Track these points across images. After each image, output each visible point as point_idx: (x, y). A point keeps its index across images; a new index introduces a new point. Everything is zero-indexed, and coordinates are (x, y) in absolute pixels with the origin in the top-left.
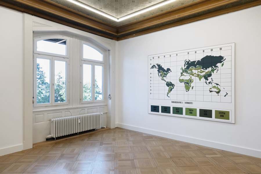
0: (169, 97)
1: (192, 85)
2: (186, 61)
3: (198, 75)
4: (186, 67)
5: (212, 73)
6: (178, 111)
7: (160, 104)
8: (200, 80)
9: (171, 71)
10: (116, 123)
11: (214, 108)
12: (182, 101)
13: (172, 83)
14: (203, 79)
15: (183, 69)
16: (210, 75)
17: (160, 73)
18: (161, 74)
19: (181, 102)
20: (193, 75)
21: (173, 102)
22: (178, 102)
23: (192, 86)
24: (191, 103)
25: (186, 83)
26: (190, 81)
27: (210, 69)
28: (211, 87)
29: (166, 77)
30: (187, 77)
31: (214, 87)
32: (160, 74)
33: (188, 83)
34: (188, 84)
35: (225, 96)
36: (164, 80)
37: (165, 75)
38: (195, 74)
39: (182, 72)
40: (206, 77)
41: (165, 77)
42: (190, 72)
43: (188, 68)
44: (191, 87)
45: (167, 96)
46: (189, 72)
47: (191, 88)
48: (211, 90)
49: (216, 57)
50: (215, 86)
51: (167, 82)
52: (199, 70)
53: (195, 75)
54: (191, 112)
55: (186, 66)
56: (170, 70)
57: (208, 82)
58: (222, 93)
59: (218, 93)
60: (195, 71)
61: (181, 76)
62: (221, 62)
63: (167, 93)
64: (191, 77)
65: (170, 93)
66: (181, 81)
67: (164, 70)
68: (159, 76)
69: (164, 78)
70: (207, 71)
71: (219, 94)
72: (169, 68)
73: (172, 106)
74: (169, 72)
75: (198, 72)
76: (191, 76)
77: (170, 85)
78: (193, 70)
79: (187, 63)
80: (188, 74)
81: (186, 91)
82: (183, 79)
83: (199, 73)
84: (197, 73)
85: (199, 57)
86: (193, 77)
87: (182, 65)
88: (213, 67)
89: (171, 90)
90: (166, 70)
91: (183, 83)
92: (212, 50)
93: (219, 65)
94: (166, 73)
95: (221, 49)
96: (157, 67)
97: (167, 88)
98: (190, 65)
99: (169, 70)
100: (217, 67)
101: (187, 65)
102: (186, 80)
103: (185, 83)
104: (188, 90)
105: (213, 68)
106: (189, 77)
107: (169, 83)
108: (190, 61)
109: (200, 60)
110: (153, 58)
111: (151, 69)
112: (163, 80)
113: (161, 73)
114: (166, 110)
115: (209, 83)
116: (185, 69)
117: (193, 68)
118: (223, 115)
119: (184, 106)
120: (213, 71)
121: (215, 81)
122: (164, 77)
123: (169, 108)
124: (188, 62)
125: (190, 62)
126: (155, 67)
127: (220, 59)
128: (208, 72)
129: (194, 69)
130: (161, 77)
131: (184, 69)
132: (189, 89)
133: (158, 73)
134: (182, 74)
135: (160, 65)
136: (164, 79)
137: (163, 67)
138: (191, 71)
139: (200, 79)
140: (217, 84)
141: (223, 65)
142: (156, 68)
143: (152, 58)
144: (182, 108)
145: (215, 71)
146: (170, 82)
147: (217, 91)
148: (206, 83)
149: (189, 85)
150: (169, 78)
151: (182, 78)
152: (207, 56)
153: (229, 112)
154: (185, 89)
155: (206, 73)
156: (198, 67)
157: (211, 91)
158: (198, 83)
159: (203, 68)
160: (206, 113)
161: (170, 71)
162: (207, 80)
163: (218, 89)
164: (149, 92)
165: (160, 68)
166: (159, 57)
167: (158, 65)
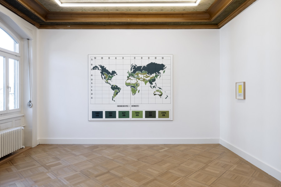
0: (114, 101)
1: (138, 88)
2: (133, 66)
3: (144, 80)
4: (132, 71)
5: (156, 79)
6: (124, 114)
7: (104, 109)
8: (146, 85)
9: (117, 74)
10: (38, 138)
11: (157, 109)
12: (128, 105)
13: (117, 86)
14: (148, 84)
15: (129, 73)
16: (154, 80)
17: (104, 75)
18: (104, 77)
19: (127, 106)
20: (139, 79)
21: (118, 106)
22: (124, 106)
23: (138, 90)
24: (137, 106)
25: (133, 87)
26: (137, 85)
27: (154, 75)
28: (155, 91)
29: (111, 79)
30: (133, 81)
31: (157, 91)
32: (103, 76)
33: (134, 87)
34: (134, 88)
35: (166, 98)
36: (109, 83)
37: (110, 78)
38: (141, 78)
39: (129, 76)
40: (152, 81)
41: (110, 79)
42: (137, 76)
43: (134, 72)
44: (137, 90)
45: (113, 100)
46: (135, 76)
47: (137, 92)
48: (155, 93)
49: (159, 64)
50: (158, 90)
51: (112, 86)
52: (145, 75)
53: (141, 79)
54: (137, 114)
55: (133, 70)
56: (116, 73)
57: (152, 86)
58: (164, 96)
59: (161, 95)
60: (141, 76)
61: (127, 80)
62: (163, 69)
63: (113, 97)
64: (137, 81)
65: (115, 97)
66: (128, 85)
67: (108, 73)
68: (102, 78)
69: (108, 81)
70: (151, 76)
71: (161, 97)
72: (114, 71)
73: (117, 110)
74: (114, 75)
75: (144, 77)
76: (137, 80)
77: (115, 88)
78: (139, 75)
79: (133, 67)
80: (135, 78)
81: (133, 95)
82: (129, 83)
83: (145, 78)
84: (143, 78)
85: (144, 63)
86: (139, 82)
87: (128, 69)
88: (157, 73)
89: (117, 94)
90: (111, 73)
91: (130, 87)
92: (156, 58)
93: (161, 71)
94: (111, 76)
95: (163, 58)
96: (100, 68)
97: (113, 92)
98: (136, 69)
99: (114, 72)
100: (160, 73)
101: (133, 69)
102: (133, 84)
103: (131, 87)
104: (135, 94)
105: (156, 74)
106: (136, 82)
107: (114, 86)
108: (136, 65)
109: (146, 65)
110: (95, 58)
111: (92, 70)
112: (107, 83)
113: (105, 76)
114: (111, 115)
115: (154, 87)
116: (132, 73)
117: (139, 72)
118: (164, 114)
119: (131, 110)
120: (156, 76)
121: (158, 85)
122: (109, 80)
123: (115, 112)
124: (135, 66)
125: (136, 67)
126: (97, 68)
127: (162, 67)
128: (153, 77)
129: (140, 74)
130: (105, 80)
131: (130, 73)
132: (136, 92)
133: (102, 75)
134: (128, 77)
135: (103, 67)
136: (108, 82)
137: (107, 69)
138: (138, 75)
139: (146, 83)
140: (160, 88)
141: (164, 72)
142: (98, 69)
143: (93, 58)
144: (128, 112)
145: (158, 77)
146: (116, 85)
147: (160, 94)
148: (151, 87)
149: (135, 89)
150: (114, 81)
151: (129, 81)
152: (152, 63)
153: (168, 112)
154: (131, 93)
155: (151, 78)
156: (143, 72)
157: (155, 95)
158: (144, 87)
159: (148, 74)
160: (150, 114)
161: (115, 74)
162: (152, 84)
163: (161, 92)
164: (90, 96)
165: (104, 70)
166: (102, 58)
167: (101, 67)
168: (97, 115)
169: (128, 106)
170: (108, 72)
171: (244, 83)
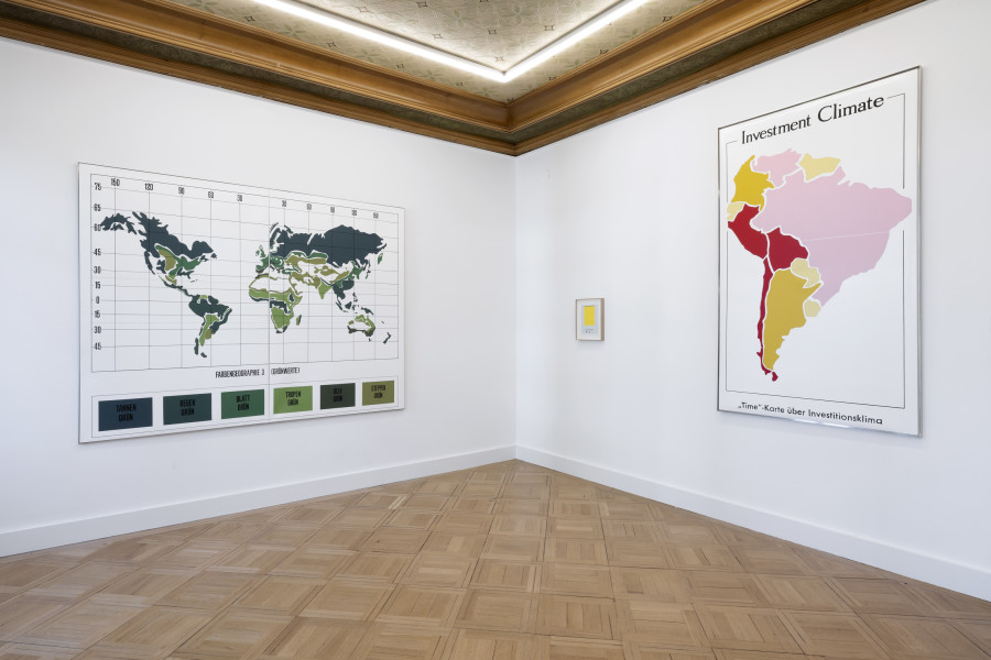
0: (203, 355)
1: (297, 310)
2: (278, 230)
3: (317, 282)
4: (275, 249)
5: (355, 280)
6: (243, 404)
7: (157, 389)
8: (322, 297)
9: (214, 256)
11: (357, 375)
12: (260, 368)
13: (217, 301)
14: (331, 295)
15: (263, 255)
16: (349, 284)
17: (156, 255)
18: (159, 262)
19: (255, 372)
20: (300, 278)
21: (221, 374)
22: (243, 373)
23: (296, 314)
24: (294, 370)
25: (276, 303)
26: (291, 298)
27: (348, 267)
28: (352, 319)
29: (188, 274)
30: (278, 283)
31: (360, 318)
32: (153, 260)
33: (282, 305)
34: (282, 309)
35: (385, 342)
36: (180, 288)
37: (186, 269)
38: (307, 275)
39: (261, 264)
40: (341, 287)
41: (184, 274)
42: (291, 267)
43: (283, 252)
44: (292, 316)
45: (197, 353)
46: (286, 267)
47: (293, 321)
48: (351, 327)
49: (364, 234)
50: (362, 316)
51: (196, 298)
52: (320, 266)
53: (306, 279)
54: (293, 399)
55: (276, 245)
56: (210, 250)
57: (344, 302)
58: (379, 335)
59: (369, 333)
60: (305, 267)
61: (258, 278)
62: (376, 251)
63: (197, 341)
64: (294, 285)
65: (207, 341)
66: (257, 296)
67: (178, 247)
68: (150, 267)
69: (177, 278)
70: (341, 270)
71: (371, 338)
72: (204, 244)
73: (216, 389)
74: (203, 258)
75: (316, 272)
76: (294, 281)
77: (209, 309)
78: (301, 264)
79: (279, 234)
80: (284, 272)
81: (278, 332)
82: (264, 290)
83: (319, 275)
84: (312, 274)
85: (317, 224)
86: (300, 287)
87: (262, 240)
88: (358, 261)
89: (215, 328)
90: (190, 248)
91: (265, 304)
92: (354, 213)
93: (371, 257)
94: (189, 260)
95: (376, 216)
96: (138, 227)
97: (197, 322)
98: (289, 244)
99: (201, 249)
100: (367, 262)
101: (279, 241)
102: (277, 294)
103: (271, 303)
104: (285, 329)
105: (357, 264)
106: (287, 286)
107: (204, 301)
108: (289, 230)
109: (322, 233)
110: (115, 182)
111: (97, 228)
112: (173, 286)
113: (162, 258)
114: (188, 409)
115: (348, 306)
116: (272, 254)
117: (299, 254)
118: (380, 392)
119: (269, 384)
120: (357, 271)
121: (363, 302)
122: (180, 274)
123: (207, 398)
124: (284, 234)
125: (289, 235)
126: (124, 226)
127: (372, 243)
128: (345, 274)
129: (302, 259)
130: (163, 276)
131: (267, 253)
132: (289, 323)
133: (146, 255)
134: (260, 270)
135: (155, 222)
136: (178, 284)
137: (171, 231)
138: (295, 264)
139: (322, 294)
140: (368, 311)
141: (380, 259)
142: (131, 229)
143: (106, 183)
144: (261, 392)
145: (363, 274)
146: (210, 298)
147: (367, 328)
148: (339, 305)
149: (286, 310)
150: (203, 279)
151: (261, 284)
152: (342, 227)
153: (391, 383)
154: (272, 325)
155: (340, 276)
156: (315, 255)
157: (352, 331)
158: (315, 306)
159: (330, 261)
160: (338, 396)
161: (208, 256)
162: (343, 296)
163: (370, 323)
164: (88, 338)
165: (156, 236)
166: (149, 187)
167: (144, 220)
168: (123, 414)
169: (261, 372)
170: (176, 245)
171: (603, 300)
